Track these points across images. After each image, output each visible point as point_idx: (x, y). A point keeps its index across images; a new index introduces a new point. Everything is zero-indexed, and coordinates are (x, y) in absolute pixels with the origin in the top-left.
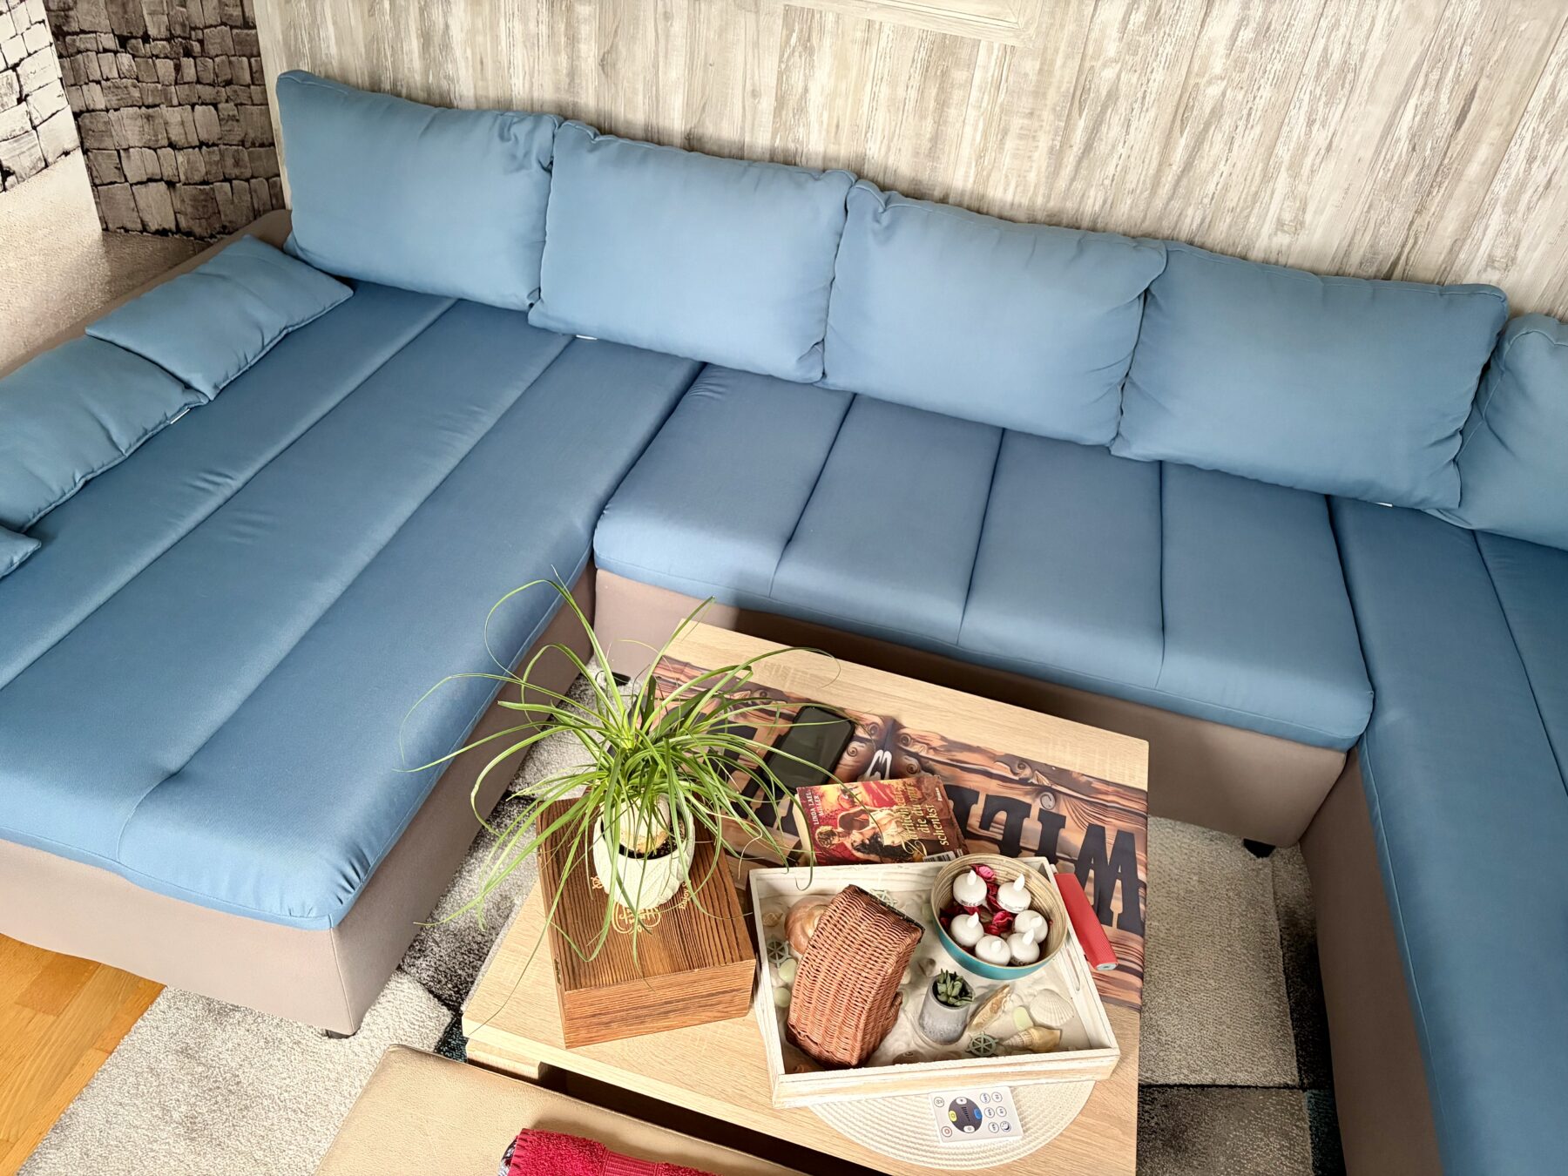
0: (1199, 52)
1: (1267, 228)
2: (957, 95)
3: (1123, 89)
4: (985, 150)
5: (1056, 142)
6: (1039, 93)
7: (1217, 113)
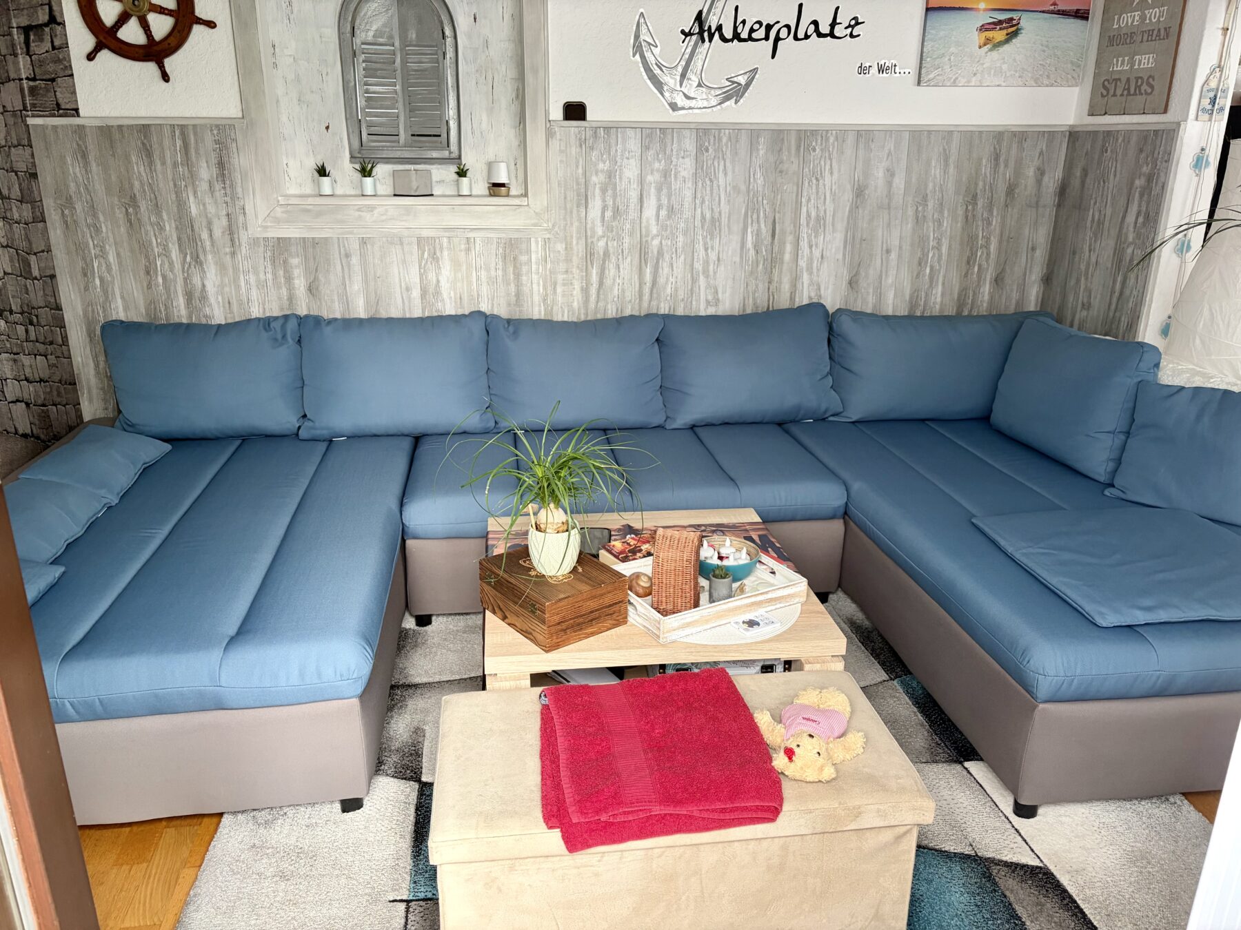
0: (643, 225)
1: (702, 307)
2: (524, 269)
3: (611, 250)
4: (547, 295)
5: (583, 284)
6: (568, 260)
7: (660, 253)
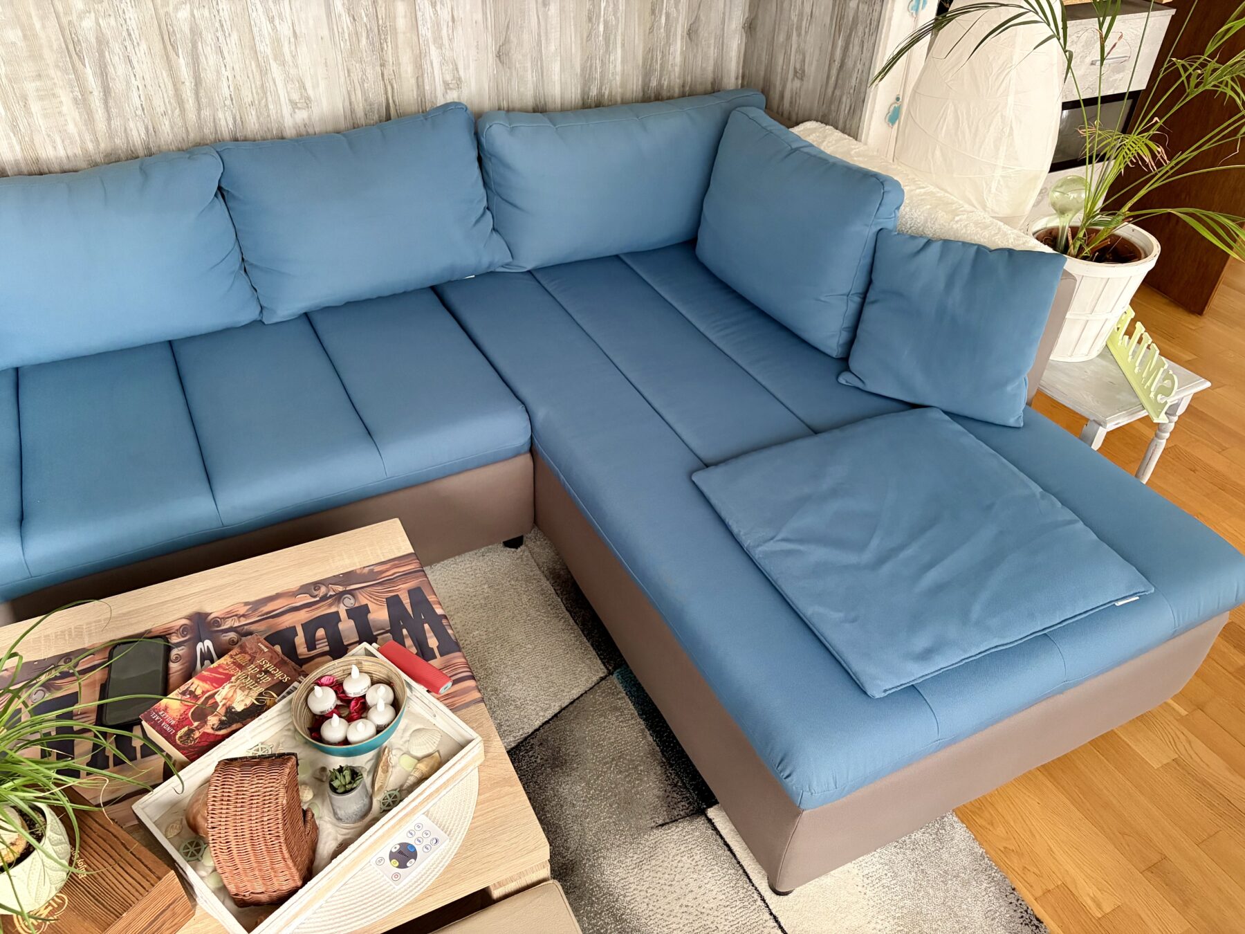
1: (286, 110)
3: (108, 33)
5: (75, 93)
7: (196, 32)
